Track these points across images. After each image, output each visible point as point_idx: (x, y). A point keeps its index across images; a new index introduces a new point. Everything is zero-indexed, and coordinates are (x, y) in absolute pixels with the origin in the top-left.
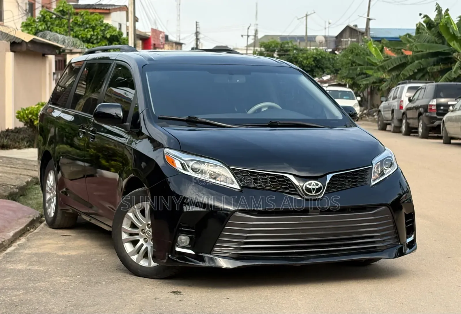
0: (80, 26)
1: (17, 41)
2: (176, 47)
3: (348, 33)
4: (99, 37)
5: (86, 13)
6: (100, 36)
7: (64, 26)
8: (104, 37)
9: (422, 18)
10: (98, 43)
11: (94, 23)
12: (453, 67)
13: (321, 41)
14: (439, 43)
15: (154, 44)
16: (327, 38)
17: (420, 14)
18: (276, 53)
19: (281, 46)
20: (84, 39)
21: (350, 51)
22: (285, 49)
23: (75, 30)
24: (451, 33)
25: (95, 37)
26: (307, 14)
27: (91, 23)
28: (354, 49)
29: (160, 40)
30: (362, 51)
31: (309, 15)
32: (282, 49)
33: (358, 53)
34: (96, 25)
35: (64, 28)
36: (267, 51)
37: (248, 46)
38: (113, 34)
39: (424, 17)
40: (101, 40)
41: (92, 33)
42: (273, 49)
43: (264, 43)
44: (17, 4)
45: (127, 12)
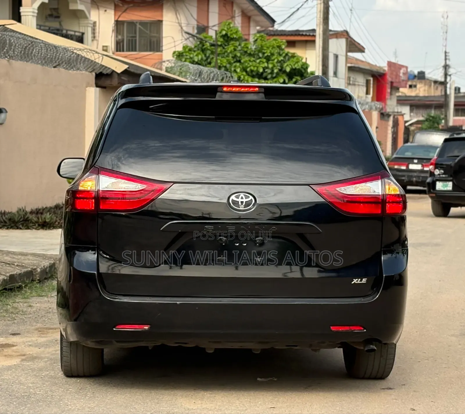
0: (250, 55)
1: (105, 72)
4: (276, 71)
5: (260, 38)
6: (276, 68)
7: (228, 56)
8: (282, 71)
10: (273, 78)
11: (269, 51)
15: (392, 83)
20: (254, 73)
23: (242, 61)
25: (269, 71)
27: (265, 51)
29: (401, 77)
34: (272, 54)
35: (227, 58)
38: (294, 67)
40: (277, 74)
41: (266, 65)
44: (180, 28)
45: (347, 39)
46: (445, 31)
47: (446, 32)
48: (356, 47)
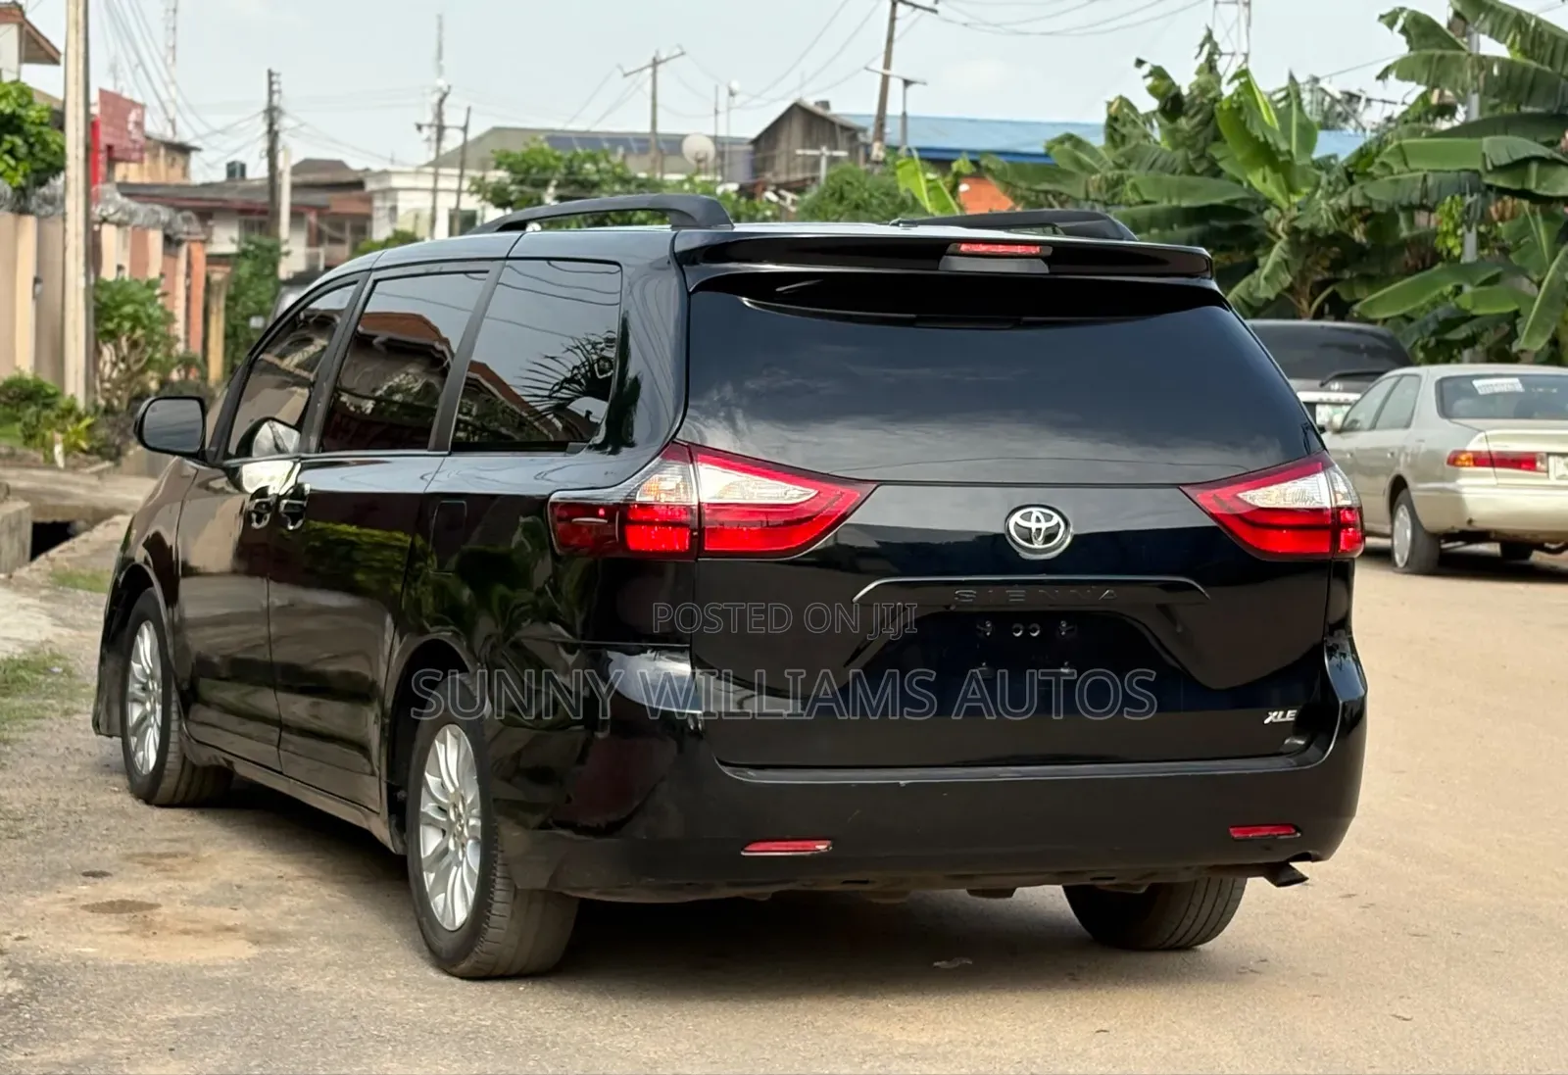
2: (170, 160)
3: (796, 128)
9: (1145, 77)
12: (1261, 261)
13: (701, 156)
14: (1198, 170)
15: (110, 148)
16: (723, 144)
17: (1140, 63)
18: (551, 190)
19: (570, 171)
21: (832, 195)
22: (580, 178)
24: (1257, 138)
26: (658, 60)
28: (847, 188)
29: (130, 133)
30: (876, 194)
31: (662, 62)
32: (572, 177)
33: (860, 202)
36: (522, 182)
37: (438, 163)
39: (1151, 74)
42: (542, 176)
43: (508, 155)
45: (21, 26)
46: (172, 7)
47: (175, 11)
48: (42, 48)
